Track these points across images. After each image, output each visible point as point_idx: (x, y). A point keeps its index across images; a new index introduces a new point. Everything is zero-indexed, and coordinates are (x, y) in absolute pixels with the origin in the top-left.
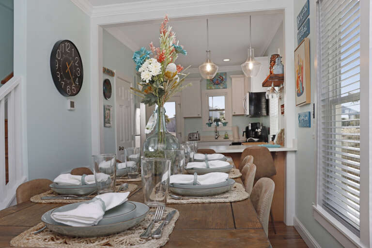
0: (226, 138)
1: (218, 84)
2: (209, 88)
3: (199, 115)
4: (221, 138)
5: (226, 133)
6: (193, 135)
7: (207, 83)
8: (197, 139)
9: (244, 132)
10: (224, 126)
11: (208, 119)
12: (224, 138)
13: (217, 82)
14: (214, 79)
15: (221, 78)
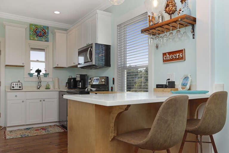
0: (48, 88)
2: (32, 38)
3: (23, 64)
4: (43, 89)
5: (48, 83)
6: (16, 84)
7: (30, 33)
8: (20, 88)
9: (67, 83)
10: (45, 77)
11: (31, 69)
12: (45, 88)
13: (40, 34)
14: (37, 30)
15: (44, 31)
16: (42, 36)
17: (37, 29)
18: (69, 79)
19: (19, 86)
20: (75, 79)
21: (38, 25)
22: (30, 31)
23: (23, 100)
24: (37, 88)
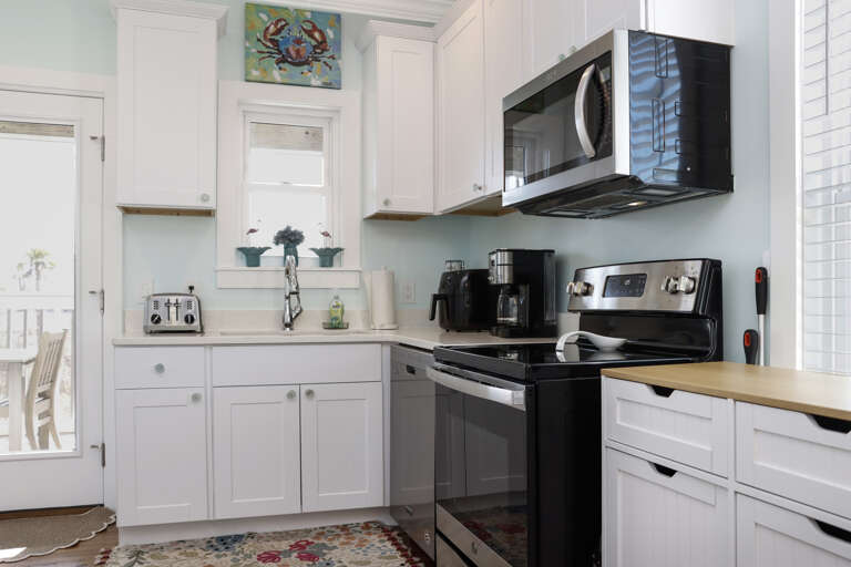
0: (335, 324)
1: (299, 63)
2: (255, 74)
3: (205, 198)
4: (310, 327)
5: (337, 298)
6: (168, 304)
7: (246, 48)
8: (192, 326)
9: (436, 298)
10: (323, 266)
11: (249, 229)
12: (324, 324)
13: (298, 52)
14: (283, 33)
15: (317, 35)
16: (306, 63)
17: (282, 27)
18: (445, 275)
19: (184, 312)
20: (479, 277)
21: (286, 9)
22: (247, 38)
23: (196, 391)
24: (283, 325)
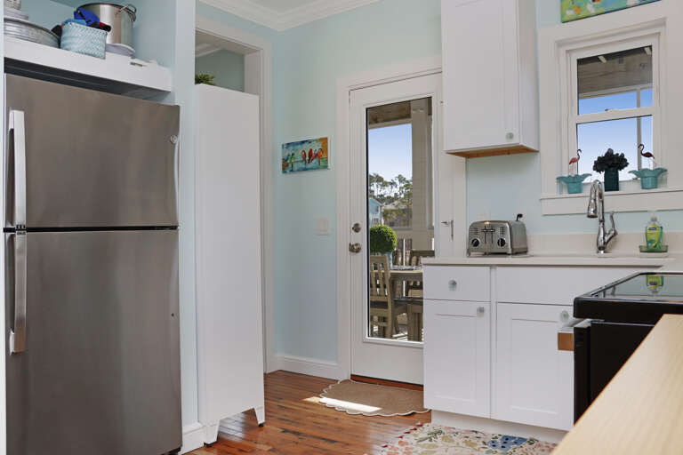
0: (652, 247)
2: (569, 13)
3: (510, 136)
5: (654, 220)
6: (485, 230)
11: (570, 159)
12: (640, 247)
19: (497, 236)
23: (482, 305)
24: (596, 249)
